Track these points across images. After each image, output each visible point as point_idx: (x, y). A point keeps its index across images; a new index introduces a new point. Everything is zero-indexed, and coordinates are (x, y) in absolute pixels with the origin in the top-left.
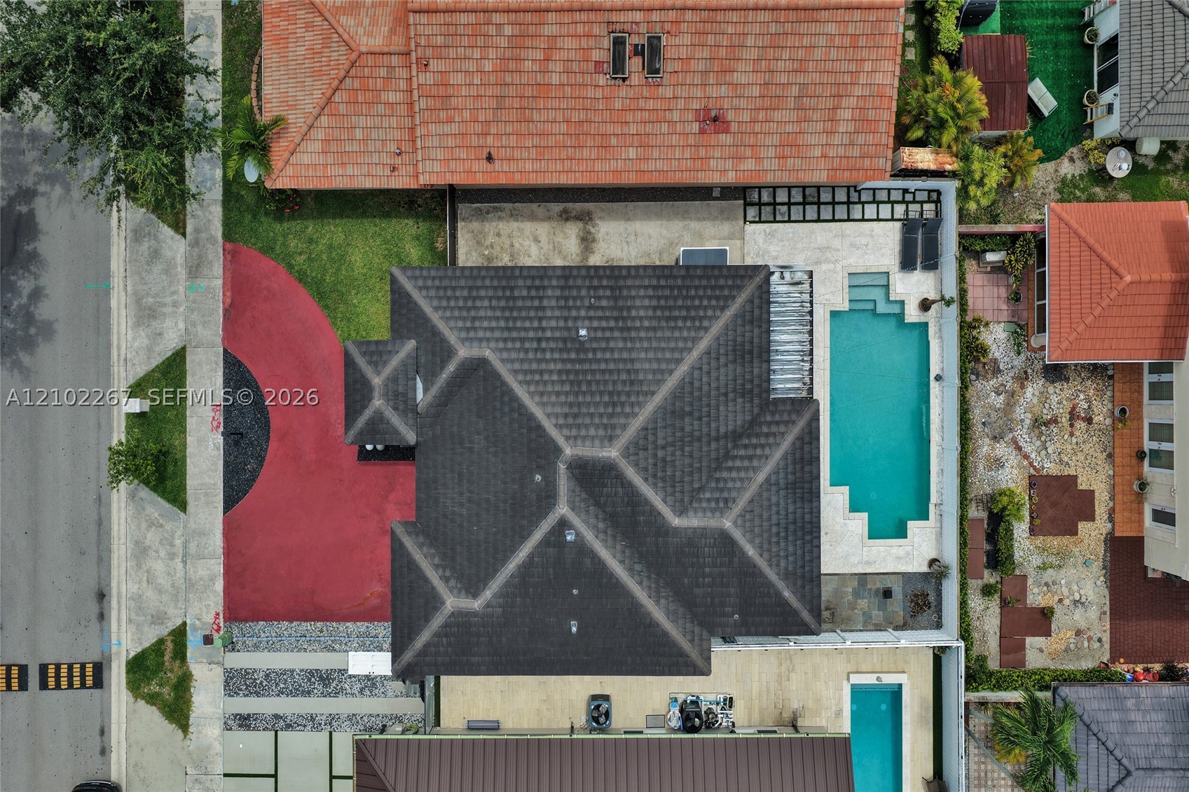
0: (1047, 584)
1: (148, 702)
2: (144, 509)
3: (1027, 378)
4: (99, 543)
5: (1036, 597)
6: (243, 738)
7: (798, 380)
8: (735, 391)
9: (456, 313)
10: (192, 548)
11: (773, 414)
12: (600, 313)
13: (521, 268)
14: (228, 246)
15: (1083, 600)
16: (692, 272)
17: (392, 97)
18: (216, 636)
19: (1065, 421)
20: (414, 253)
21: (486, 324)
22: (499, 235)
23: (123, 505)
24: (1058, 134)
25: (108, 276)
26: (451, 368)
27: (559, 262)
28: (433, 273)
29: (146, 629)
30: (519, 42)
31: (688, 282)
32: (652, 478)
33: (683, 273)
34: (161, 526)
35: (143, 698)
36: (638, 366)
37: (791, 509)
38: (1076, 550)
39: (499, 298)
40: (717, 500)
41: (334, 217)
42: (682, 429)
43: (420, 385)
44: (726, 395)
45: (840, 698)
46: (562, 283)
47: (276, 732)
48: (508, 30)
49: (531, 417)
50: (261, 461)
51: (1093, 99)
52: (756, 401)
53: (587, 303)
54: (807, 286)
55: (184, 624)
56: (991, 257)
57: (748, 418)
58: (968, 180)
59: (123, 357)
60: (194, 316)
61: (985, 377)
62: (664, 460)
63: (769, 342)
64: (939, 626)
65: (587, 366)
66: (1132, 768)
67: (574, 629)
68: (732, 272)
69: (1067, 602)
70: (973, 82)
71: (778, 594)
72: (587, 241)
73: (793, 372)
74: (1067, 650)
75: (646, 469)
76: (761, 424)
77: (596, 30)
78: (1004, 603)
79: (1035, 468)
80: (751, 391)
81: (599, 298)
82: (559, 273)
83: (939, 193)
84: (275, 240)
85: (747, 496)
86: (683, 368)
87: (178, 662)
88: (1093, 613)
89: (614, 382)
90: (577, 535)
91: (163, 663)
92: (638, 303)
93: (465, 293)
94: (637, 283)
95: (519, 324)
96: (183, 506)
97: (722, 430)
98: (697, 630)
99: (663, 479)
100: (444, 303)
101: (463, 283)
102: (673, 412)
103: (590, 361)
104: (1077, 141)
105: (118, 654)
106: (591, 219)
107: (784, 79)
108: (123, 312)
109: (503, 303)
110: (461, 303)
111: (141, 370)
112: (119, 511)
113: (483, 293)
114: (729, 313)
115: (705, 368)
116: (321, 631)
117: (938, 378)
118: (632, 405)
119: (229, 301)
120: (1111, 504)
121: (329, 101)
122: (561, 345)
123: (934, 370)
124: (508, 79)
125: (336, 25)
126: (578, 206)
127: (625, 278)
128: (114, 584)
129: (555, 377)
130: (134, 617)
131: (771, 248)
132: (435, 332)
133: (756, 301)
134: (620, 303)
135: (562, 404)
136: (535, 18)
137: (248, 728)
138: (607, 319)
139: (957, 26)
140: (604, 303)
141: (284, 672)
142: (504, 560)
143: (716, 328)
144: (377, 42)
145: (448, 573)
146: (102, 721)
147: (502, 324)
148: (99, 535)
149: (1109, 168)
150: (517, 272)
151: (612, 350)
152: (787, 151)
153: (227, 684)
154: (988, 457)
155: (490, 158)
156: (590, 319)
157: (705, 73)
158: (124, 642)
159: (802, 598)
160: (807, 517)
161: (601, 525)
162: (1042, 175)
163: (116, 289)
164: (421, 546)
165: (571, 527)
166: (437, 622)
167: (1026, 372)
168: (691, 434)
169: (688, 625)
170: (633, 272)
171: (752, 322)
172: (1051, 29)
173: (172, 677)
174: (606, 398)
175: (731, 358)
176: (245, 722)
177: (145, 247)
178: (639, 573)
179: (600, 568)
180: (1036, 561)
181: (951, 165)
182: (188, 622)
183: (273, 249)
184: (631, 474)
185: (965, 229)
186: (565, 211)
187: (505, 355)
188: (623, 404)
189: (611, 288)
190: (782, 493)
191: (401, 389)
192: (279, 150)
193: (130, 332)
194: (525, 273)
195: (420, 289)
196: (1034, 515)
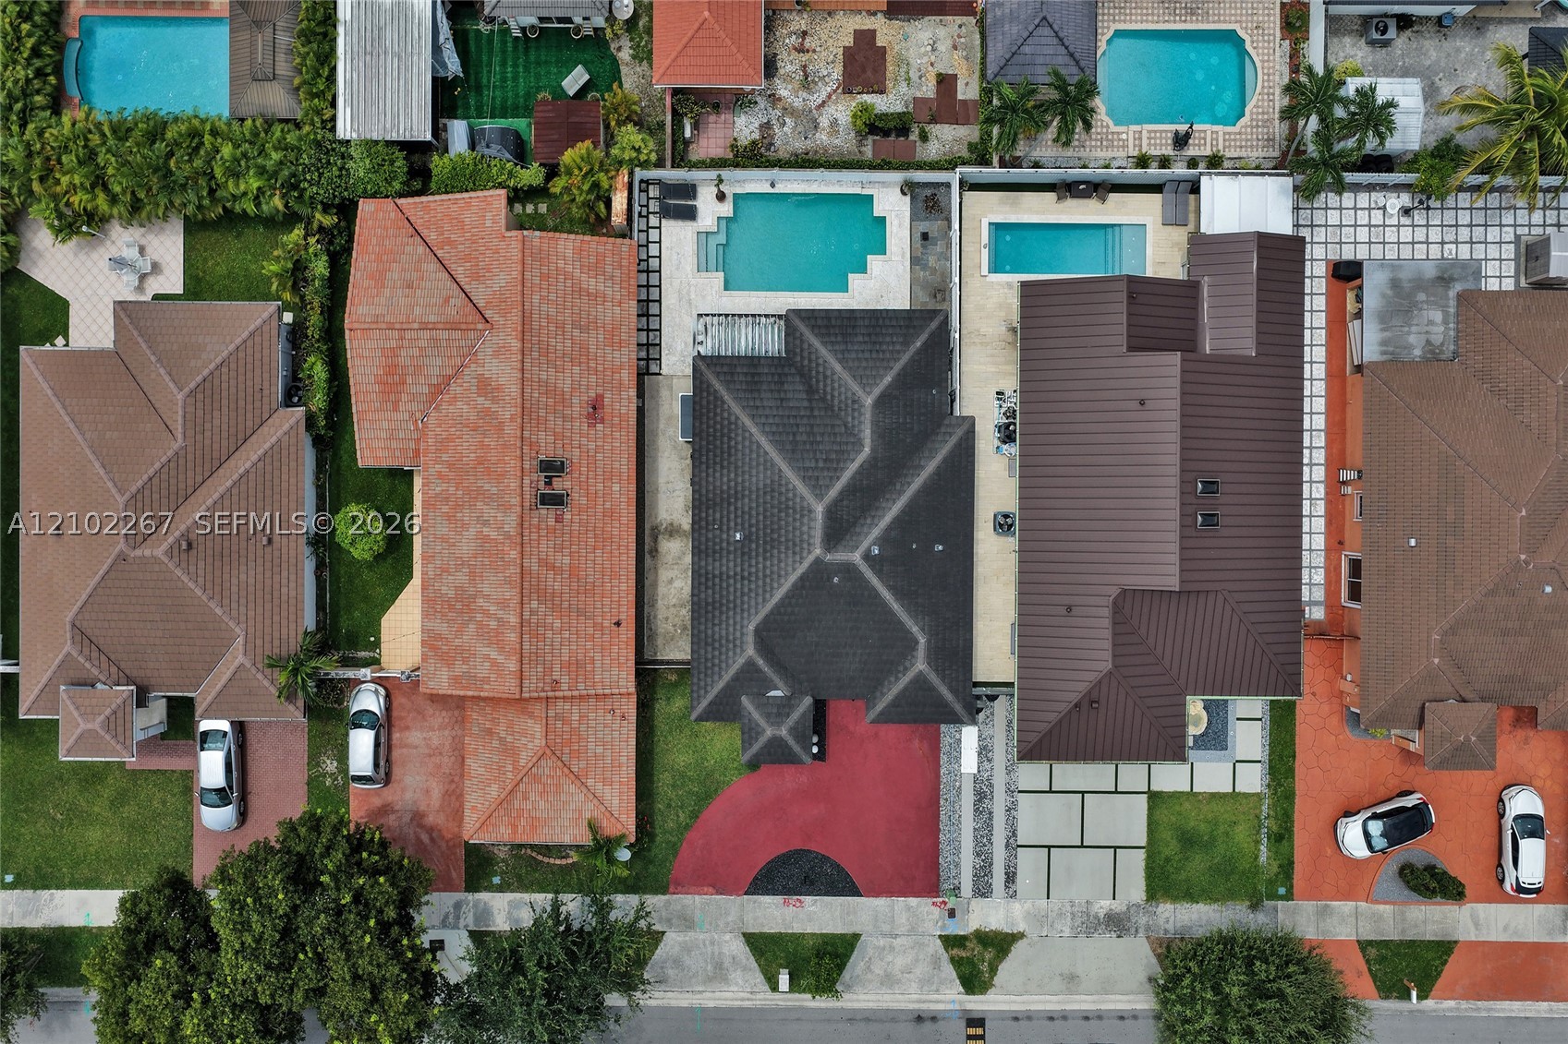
0: (920, 78)
1: (996, 974)
2: (858, 976)
3: (774, 95)
4: (881, 1021)
5: (929, 90)
6: (1023, 880)
7: (773, 328)
8: (779, 391)
9: (723, 657)
10: (886, 928)
11: (795, 354)
12: (725, 519)
13: (693, 595)
14: (671, 890)
15: (931, 42)
16: (697, 431)
17: (575, 717)
18: (950, 906)
19: (804, 57)
20: (679, 703)
21: (731, 629)
22: (667, 619)
23: (855, 997)
24: (601, 63)
25: (691, 1010)
26: (761, 662)
27: (688, 559)
28: (695, 680)
29: (943, 975)
30: (543, 595)
31: (704, 435)
32: (837, 471)
33: (697, 439)
34: (870, 959)
35: (992, 978)
36: (761, 485)
37: (860, 339)
38: (897, 48)
39: (714, 617)
40: (853, 410)
41: (652, 782)
42: (805, 442)
43: (773, 693)
44: (782, 400)
45: (999, 284)
46: (703, 556)
47: (1018, 846)
48: (534, 604)
49: (795, 586)
50: (825, 859)
51: (578, 30)
52: (786, 370)
53: (718, 532)
54: (708, 319)
55: (940, 936)
56: (688, 134)
57: (798, 379)
58: (636, 162)
59: (749, 996)
60: (721, 924)
61: (773, 138)
62: (825, 461)
63: (746, 357)
64: (948, 185)
65: (761, 533)
66: (1041, 15)
67: (940, 548)
68: (698, 391)
69: (933, 58)
70: (569, 156)
71: (919, 352)
72: (673, 531)
73: (766, 333)
74: (967, 58)
75: (831, 478)
76: (803, 366)
77: (535, 521)
78: (934, 120)
79: (838, 88)
80: (780, 375)
81: (714, 520)
82: (696, 559)
83: (642, 181)
84: (668, 842)
85: (850, 382)
86: (763, 441)
87: (968, 944)
88: (942, 32)
89: (772, 507)
90: (875, 544)
91: (968, 958)
92: (718, 484)
93: (710, 649)
94: (704, 483)
95: (732, 598)
96: (856, 937)
97: (806, 404)
98: (943, 430)
99: (838, 461)
100: (716, 669)
101: (702, 652)
102: (793, 451)
103: (758, 530)
104: (606, 44)
105: (961, 1003)
106: (656, 528)
107: (568, 343)
108: (718, 995)
109: (717, 613)
110: (717, 653)
111: (760, 978)
112: (858, 1001)
113: (710, 632)
114: (726, 396)
115: (763, 420)
116: (946, 800)
117: (773, 185)
118: (787, 490)
119: (711, 889)
120: (864, 13)
121: (577, 777)
122: (746, 558)
123: (766, 189)
124: (566, 605)
125: (526, 769)
126: (647, 539)
127: (700, 495)
128: (911, 1006)
129: (768, 563)
130: (934, 987)
131: (679, 348)
132: (736, 678)
133: (718, 369)
134: (718, 500)
135: (787, 557)
136: (527, 578)
137: (1015, 873)
138: (729, 513)
139: (527, 168)
140: (718, 515)
141: (975, 837)
142: (891, 612)
143: (736, 409)
144: (538, 729)
145: (901, 668)
146: (1008, 1019)
147: (731, 613)
148: (876, 1021)
149: (627, 16)
150: (696, 599)
151: (750, 508)
152: (616, 339)
153: (983, 895)
154: (830, 134)
155: (618, 624)
156: (729, 529)
157: (564, 418)
158: (952, 997)
159: (922, 328)
160: (867, 322)
161: (869, 521)
162: (630, 78)
163: (701, 1002)
164: (883, 694)
165: (869, 550)
166: (934, 678)
167: (770, 96)
168: (808, 434)
169: (940, 438)
170: (697, 487)
171: (732, 374)
172: (527, 69)
173: (978, 949)
174: (783, 514)
175: (756, 395)
176: (1010, 878)
177: (671, 972)
178: (902, 485)
179: (897, 521)
180: (903, 88)
181: (623, 178)
182: (939, 933)
183: (675, 844)
184: (833, 493)
185: (668, 163)
186: (650, 552)
187: (753, 611)
188: (787, 499)
189: (708, 508)
190: (850, 347)
191: (775, 711)
192: (610, 829)
193: (731, 989)
194: (696, 591)
195: (706, 692)
196: (871, 89)
